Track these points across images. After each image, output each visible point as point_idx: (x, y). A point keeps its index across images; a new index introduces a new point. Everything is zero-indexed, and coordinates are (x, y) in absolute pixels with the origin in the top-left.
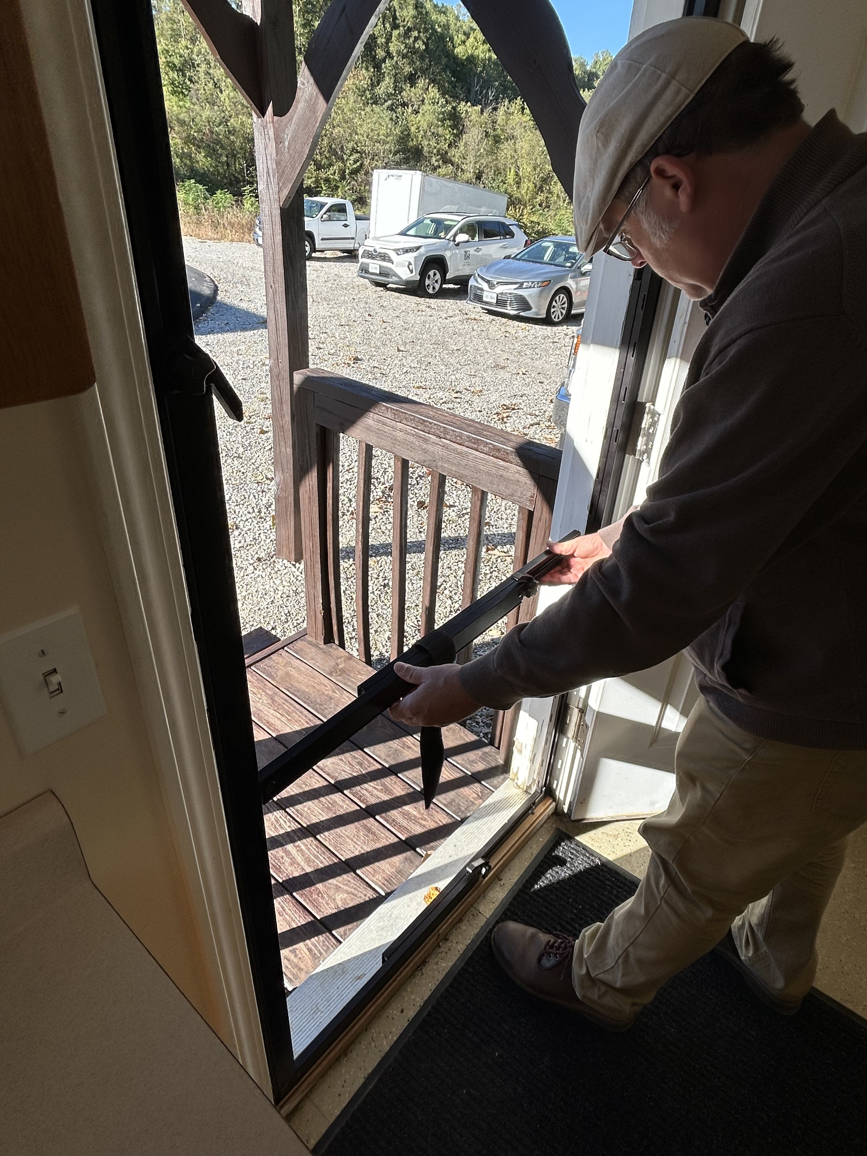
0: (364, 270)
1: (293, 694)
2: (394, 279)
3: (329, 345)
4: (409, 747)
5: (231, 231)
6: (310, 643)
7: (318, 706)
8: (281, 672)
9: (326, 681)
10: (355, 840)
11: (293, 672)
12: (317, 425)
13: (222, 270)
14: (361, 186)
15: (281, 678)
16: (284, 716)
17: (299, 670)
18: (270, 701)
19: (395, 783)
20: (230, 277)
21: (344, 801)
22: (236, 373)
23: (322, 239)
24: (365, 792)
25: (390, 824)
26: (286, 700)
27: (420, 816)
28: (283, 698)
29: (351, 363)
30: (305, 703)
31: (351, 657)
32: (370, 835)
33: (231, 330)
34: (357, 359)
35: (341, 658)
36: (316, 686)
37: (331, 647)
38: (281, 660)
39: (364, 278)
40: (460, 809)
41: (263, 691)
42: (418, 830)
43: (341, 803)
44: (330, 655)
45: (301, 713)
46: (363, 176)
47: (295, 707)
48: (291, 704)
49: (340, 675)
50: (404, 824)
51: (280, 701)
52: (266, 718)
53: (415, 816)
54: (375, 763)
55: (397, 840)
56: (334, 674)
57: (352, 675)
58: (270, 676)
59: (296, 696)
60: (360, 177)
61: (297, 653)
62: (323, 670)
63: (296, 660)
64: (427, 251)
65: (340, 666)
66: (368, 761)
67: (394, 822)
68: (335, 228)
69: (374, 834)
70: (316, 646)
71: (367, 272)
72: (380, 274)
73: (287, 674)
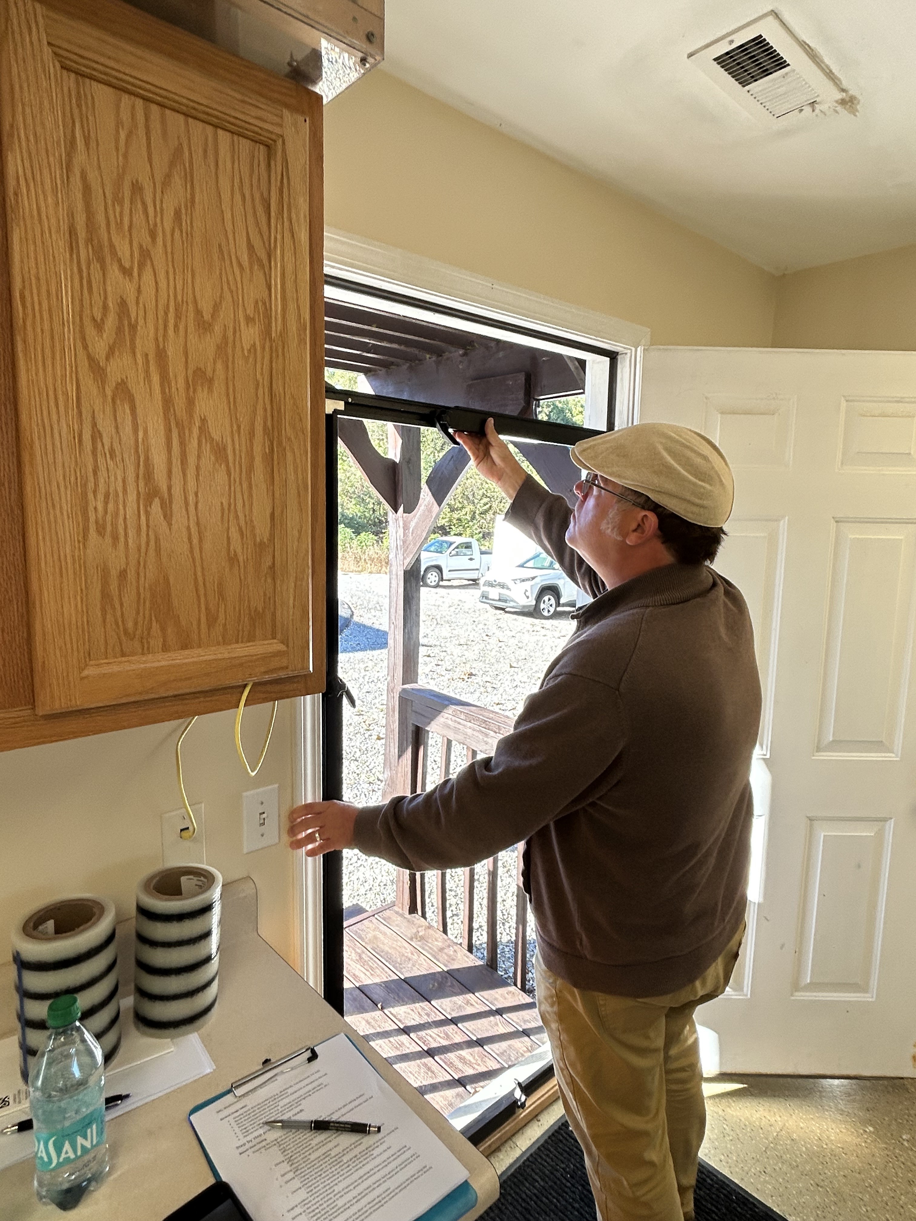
0: (485, 596)
1: (378, 953)
2: (512, 604)
3: (447, 662)
4: (472, 1005)
5: (371, 565)
6: (397, 913)
7: (398, 965)
8: (370, 935)
9: (406, 945)
10: (416, 1075)
11: (380, 936)
12: (413, 724)
13: (359, 598)
14: (489, 523)
15: (370, 940)
16: (368, 971)
17: (385, 934)
18: (358, 958)
19: (456, 1033)
20: (365, 603)
21: (410, 1044)
22: (362, 686)
23: (450, 571)
24: (429, 1038)
25: (448, 1066)
26: (371, 959)
27: (475, 1062)
28: (369, 957)
29: (466, 678)
30: (387, 961)
31: (430, 927)
32: (429, 1073)
33: (361, 650)
34: (471, 674)
35: (422, 926)
36: (398, 948)
37: (415, 917)
38: (371, 925)
39: (484, 603)
40: (510, 1059)
41: (353, 949)
42: (470, 1072)
43: (408, 1045)
44: (413, 923)
45: (383, 969)
46: (492, 516)
47: (378, 965)
48: (375, 961)
49: (419, 941)
50: (460, 1067)
51: (367, 959)
52: (353, 971)
53: (470, 1061)
54: (440, 1014)
55: (451, 1078)
56: (414, 940)
57: (430, 941)
58: (360, 937)
59: (380, 955)
60: (488, 517)
61: (385, 920)
62: (406, 936)
63: (383, 926)
64: (542, 581)
65: (420, 934)
66: (435, 1013)
67: (451, 1064)
68: (462, 562)
69: (433, 1072)
70: (402, 915)
71: (487, 598)
72: (500, 600)
73: (375, 938)
